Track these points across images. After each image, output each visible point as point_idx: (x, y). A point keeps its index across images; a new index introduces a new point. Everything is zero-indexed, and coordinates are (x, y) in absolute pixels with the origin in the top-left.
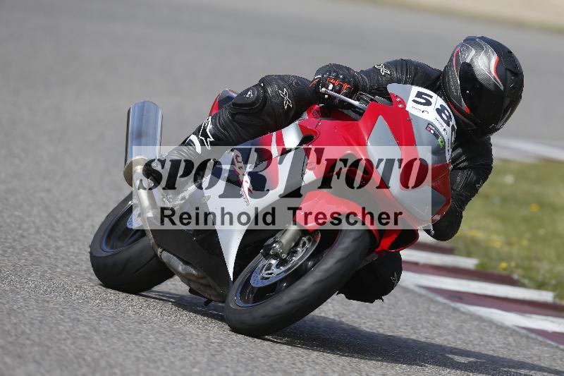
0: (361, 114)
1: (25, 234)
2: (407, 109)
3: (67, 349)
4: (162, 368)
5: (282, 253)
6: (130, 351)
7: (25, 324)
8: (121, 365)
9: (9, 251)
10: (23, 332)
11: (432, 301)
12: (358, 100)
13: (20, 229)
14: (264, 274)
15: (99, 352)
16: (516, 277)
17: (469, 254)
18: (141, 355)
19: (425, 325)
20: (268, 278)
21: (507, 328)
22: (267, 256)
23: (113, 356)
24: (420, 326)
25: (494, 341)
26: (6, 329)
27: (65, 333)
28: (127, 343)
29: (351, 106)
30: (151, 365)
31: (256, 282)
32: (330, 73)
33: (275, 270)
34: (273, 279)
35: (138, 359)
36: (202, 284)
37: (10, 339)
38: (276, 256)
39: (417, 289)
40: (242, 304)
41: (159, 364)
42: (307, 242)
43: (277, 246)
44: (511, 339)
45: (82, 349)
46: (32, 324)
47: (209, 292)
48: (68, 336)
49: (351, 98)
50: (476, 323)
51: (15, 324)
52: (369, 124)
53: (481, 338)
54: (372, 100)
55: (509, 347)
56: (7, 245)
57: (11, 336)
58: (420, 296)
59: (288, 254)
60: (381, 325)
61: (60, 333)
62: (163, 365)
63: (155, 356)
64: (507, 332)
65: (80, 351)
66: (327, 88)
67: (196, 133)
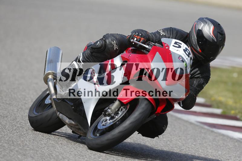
0: (149, 51)
1: (27, 102)
2: (170, 49)
3: (45, 151)
4: (86, 159)
5: (112, 114)
6: (72, 152)
7: (27, 141)
8: (68, 158)
9: (20, 110)
10: (26, 144)
11: (202, 128)
12: (148, 45)
13: (24, 100)
14: (104, 123)
15: (59, 152)
16: (238, 117)
17: (218, 107)
18: (77, 153)
19: (199, 138)
20: (106, 125)
21: (235, 139)
22: (105, 115)
23: (65, 154)
24: (197, 139)
25: (229, 145)
26: (19, 143)
27: (44, 144)
28: (71, 148)
29: (145, 48)
30: (81, 158)
31: (100, 127)
32: (135, 33)
33: (108, 121)
34: (108, 125)
35: (75, 155)
36: (77, 128)
37: (20, 148)
38: (109, 115)
39: (196, 123)
40: (94, 137)
41: (85, 157)
42: (123, 108)
43: (109, 110)
44: (236, 144)
45: (51, 151)
46: (30, 141)
47: (80, 132)
48: (45, 146)
49: (145, 44)
50: (221, 137)
51: (22, 141)
52: (152, 56)
53: (224, 144)
54: (154, 45)
55: (236, 147)
56: (19, 107)
57: (21, 146)
58: (197, 126)
59: (115, 114)
60: (180, 138)
61: (42, 145)
62: (86, 157)
63: (83, 154)
64: (235, 141)
65: (51, 152)
66: (134, 40)
67: (76, 61)
